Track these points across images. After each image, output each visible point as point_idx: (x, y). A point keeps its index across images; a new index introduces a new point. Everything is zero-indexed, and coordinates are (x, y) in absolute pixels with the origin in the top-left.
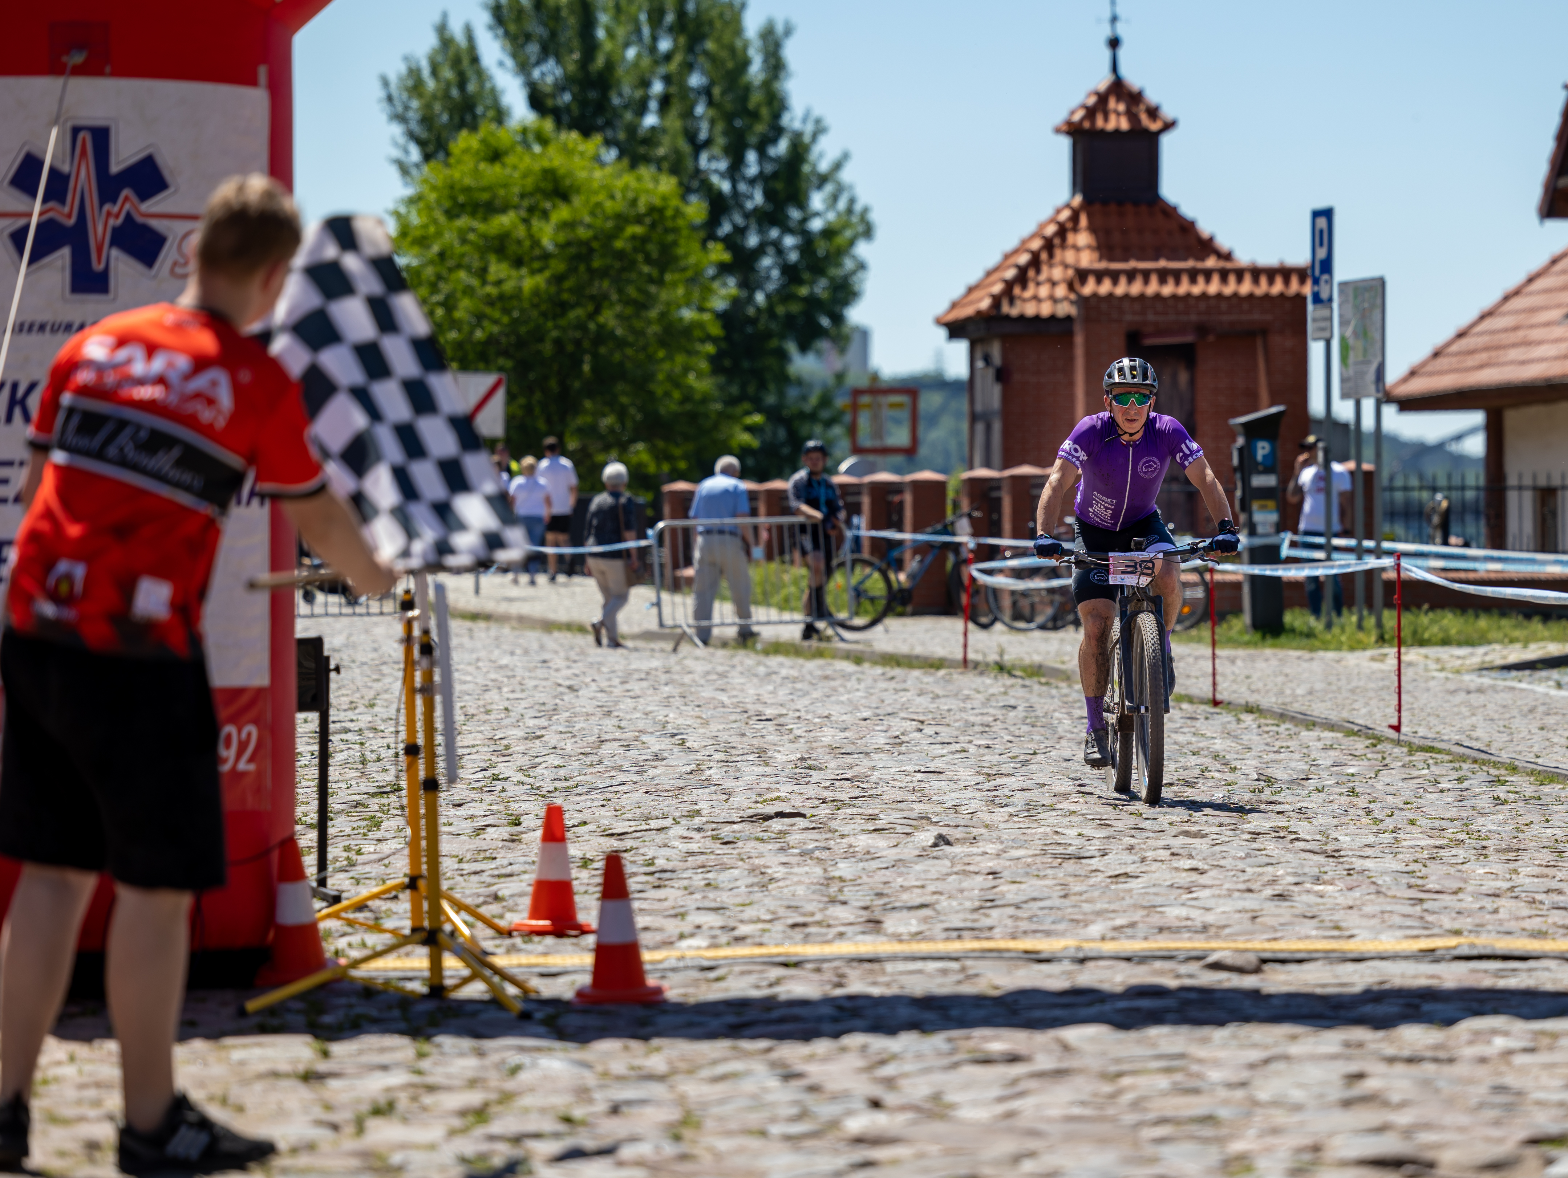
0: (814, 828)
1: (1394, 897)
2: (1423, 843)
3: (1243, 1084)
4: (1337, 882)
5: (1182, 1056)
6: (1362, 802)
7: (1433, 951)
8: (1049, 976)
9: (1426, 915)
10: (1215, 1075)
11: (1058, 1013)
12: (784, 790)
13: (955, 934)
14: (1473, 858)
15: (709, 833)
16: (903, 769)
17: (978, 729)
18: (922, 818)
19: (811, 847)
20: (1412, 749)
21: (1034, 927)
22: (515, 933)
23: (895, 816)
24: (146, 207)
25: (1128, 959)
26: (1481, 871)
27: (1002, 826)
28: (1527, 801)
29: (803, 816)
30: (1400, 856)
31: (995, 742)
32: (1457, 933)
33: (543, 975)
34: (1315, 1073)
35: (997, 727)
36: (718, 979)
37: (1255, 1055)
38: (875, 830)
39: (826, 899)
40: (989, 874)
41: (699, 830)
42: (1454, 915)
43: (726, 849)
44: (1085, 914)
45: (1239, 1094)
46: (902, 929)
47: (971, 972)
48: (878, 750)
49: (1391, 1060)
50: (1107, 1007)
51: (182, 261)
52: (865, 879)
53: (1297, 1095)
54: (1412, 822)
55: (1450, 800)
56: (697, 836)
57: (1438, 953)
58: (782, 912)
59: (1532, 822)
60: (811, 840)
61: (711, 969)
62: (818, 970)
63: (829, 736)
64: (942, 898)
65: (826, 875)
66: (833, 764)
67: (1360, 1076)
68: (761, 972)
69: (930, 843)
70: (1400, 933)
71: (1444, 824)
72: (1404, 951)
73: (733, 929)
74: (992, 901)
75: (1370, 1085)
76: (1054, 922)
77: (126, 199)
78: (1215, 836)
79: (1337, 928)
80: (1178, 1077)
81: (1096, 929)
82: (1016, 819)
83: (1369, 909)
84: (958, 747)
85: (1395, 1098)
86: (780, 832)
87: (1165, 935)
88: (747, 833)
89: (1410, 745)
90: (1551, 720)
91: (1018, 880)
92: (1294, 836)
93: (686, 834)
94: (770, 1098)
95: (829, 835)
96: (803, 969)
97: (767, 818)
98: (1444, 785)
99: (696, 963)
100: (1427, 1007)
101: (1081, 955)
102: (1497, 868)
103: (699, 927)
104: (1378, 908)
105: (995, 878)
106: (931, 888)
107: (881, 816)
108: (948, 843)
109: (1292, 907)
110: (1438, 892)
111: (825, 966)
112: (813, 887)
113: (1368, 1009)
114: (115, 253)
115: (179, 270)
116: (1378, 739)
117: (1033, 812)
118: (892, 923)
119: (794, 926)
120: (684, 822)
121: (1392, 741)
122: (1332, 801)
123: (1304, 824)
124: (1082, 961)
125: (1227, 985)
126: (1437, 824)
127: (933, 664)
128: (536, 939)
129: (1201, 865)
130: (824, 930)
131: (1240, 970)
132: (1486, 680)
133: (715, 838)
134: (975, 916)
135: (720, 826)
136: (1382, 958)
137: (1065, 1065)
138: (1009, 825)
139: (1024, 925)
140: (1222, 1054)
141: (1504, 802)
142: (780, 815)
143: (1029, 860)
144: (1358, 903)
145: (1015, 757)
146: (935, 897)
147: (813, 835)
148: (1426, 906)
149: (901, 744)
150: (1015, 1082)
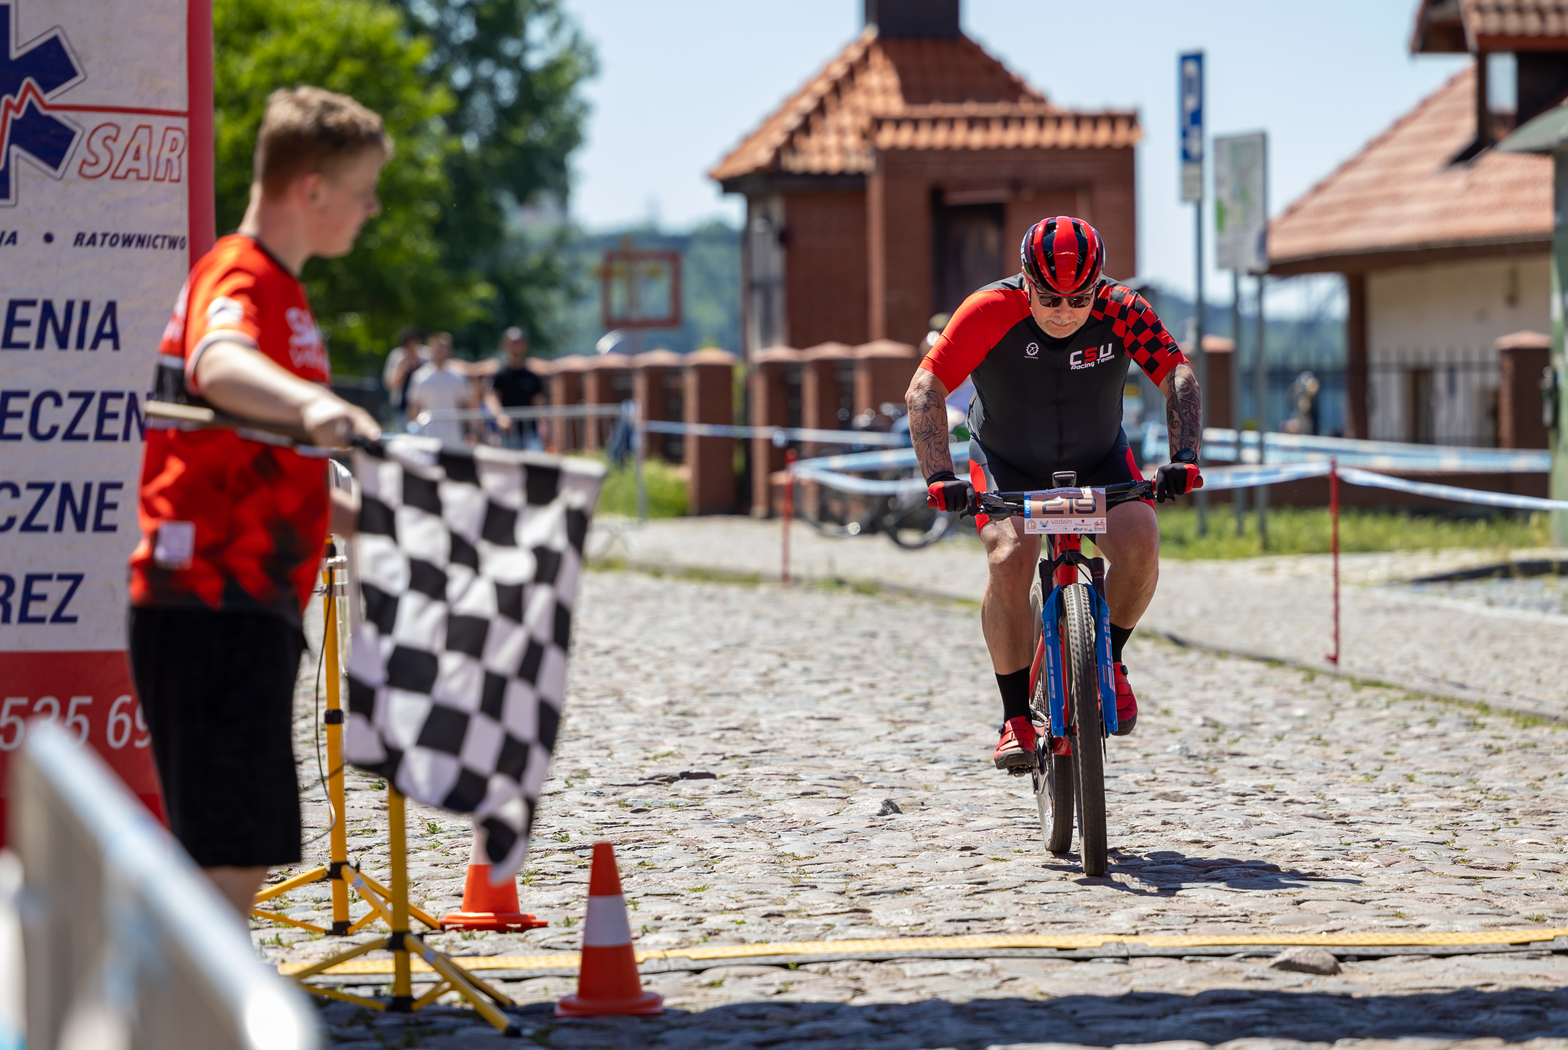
0: (731, 792)
1: (1441, 875)
2: (1437, 804)
4: (1371, 857)
6: (1335, 751)
7: (1527, 944)
8: (1096, 979)
9: (1490, 897)
11: (1131, 1026)
12: (670, 743)
13: (964, 925)
14: (1502, 823)
15: (612, 799)
16: (792, 714)
17: (849, 663)
18: (849, 778)
19: (739, 814)
20: (1359, 684)
21: (1049, 917)
22: (447, 927)
23: (817, 776)
24: (48, 98)
25: (1180, 957)
26: (1525, 841)
27: (943, 787)
28: (1523, 748)
29: (712, 776)
30: (1418, 822)
31: (879, 678)
32: (1540, 920)
33: (506, 981)
35: (869, 660)
36: (712, 985)
38: (804, 794)
39: (789, 882)
40: (963, 849)
41: (599, 794)
42: (1526, 898)
43: (640, 819)
44: (1100, 900)
46: (897, 921)
47: (1006, 975)
48: (749, 691)
50: (1184, 1019)
51: (92, 160)
52: (822, 858)
54: (1410, 779)
55: (1434, 748)
56: (599, 802)
57: (1533, 946)
58: (747, 899)
59: (1545, 777)
60: (734, 807)
61: (698, 972)
62: (826, 972)
63: (684, 674)
64: (924, 880)
65: (774, 851)
66: (706, 709)
68: (760, 975)
69: (877, 810)
70: (1476, 921)
71: (1449, 781)
72: (1494, 944)
73: (700, 921)
74: (985, 883)
76: (1067, 911)
77: (29, 87)
78: (1197, 799)
79: (1398, 915)
82: (954, 778)
83: (1421, 891)
84: (839, 686)
86: (694, 797)
87: (1203, 926)
88: (656, 798)
89: (1352, 679)
90: (1501, 647)
91: (1000, 857)
92: (1286, 798)
93: (585, 799)
95: (754, 801)
96: (807, 971)
97: (671, 780)
98: (1416, 730)
99: (680, 965)
101: (1124, 953)
102: (1538, 836)
103: (659, 918)
104: (1434, 890)
105: (972, 855)
106: (905, 867)
107: (802, 776)
108: (897, 810)
109: (1334, 889)
110: (1488, 868)
111: (833, 967)
112: (766, 866)
113: (1483, 1017)
114: (15, 150)
115: (88, 171)
116: (1311, 674)
117: (972, 770)
118: (880, 910)
119: (769, 916)
120: (577, 784)
121: (1327, 674)
122: (1302, 752)
123: (1286, 781)
124: (1126, 959)
125: (1307, 989)
126: (1440, 780)
127: (751, 580)
128: (477, 934)
129: (1202, 836)
130: (807, 921)
131: (1315, 970)
132: (1401, 596)
133: (623, 804)
134: (972, 903)
135: (622, 789)
136: (1470, 954)
138: (951, 786)
139: (1038, 915)
141: (1498, 752)
142: (687, 775)
143: (1001, 831)
144: (1408, 883)
145: (910, 699)
146: (915, 879)
147: (732, 800)
148: (1488, 885)
149: (772, 683)
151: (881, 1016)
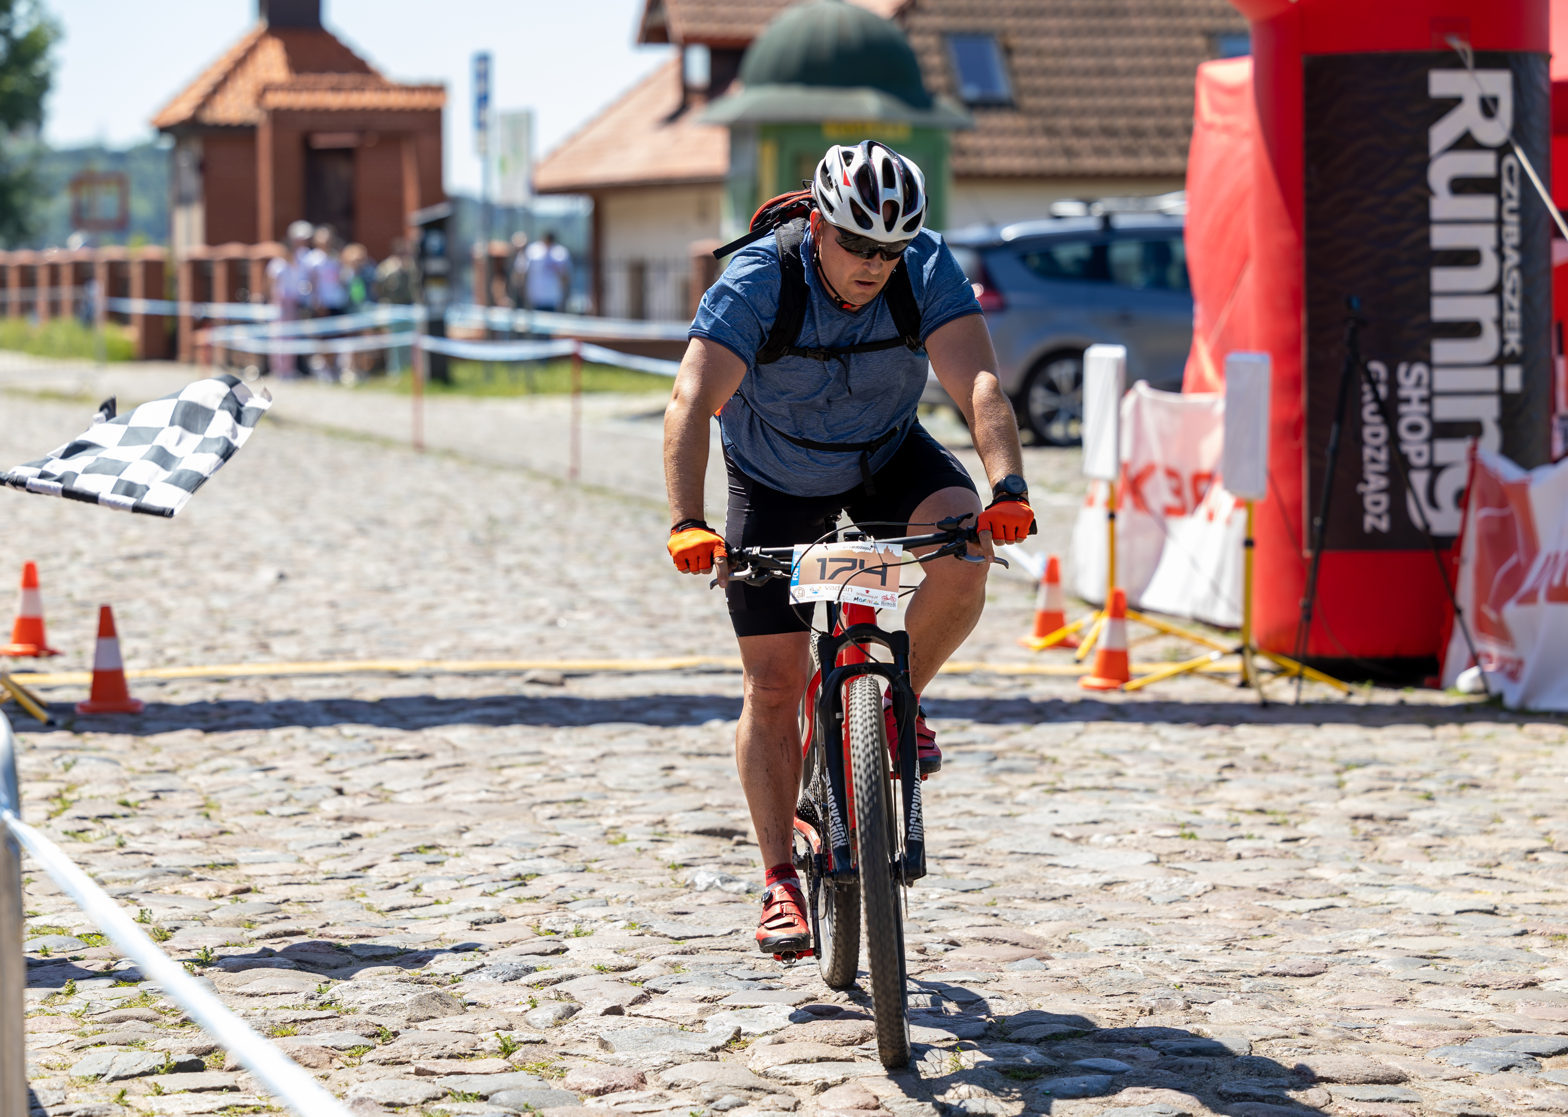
0: (177, 565)
1: (634, 622)
3: (593, 776)
4: (587, 610)
5: (539, 753)
7: (681, 666)
10: (570, 769)
11: (435, 719)
13: (328, 655)
20: (590, 490)
21: (385, 649)
25: (465, 675)
27: (314, 561)
29: (164, 555)
32: (690, 652)
33: (42, 689)
34: (637, 765)
36: (172, 693)
37: (593, 753)
39: (217, 626)
42: (683, 637)
44: (415, 637)
45: (593, 782)
46: (287, 652)
47: (357, 686)
49: (687, 755)
53: (635, 783)
57: (687, 668)
58: (190, 637)
60: (182, 577)
61: (163, 685)
62: (244, 683)
64: (303, 625)
65: (207, 606)
67: (672, 768)
68: (203, 686)
69: (273, 579)
73: (162, 651)
75: (680, 775)
76: (396, 645)
80: (544, 769)
81: (429, 651)
85: (702, 785)
87: (481, 655)
89: (585, 487)
91: (352, 608)
94: (259, 787)
96: (233, 684)
99: (152, 679)
100: (695, 713)
101: (430, 672)
104: (625, 632)
106: (292, 616)
108: (284, 578)
109: (563, 632)
111: (249, 681)
112: (203, 616)
113: (652, 714)
116: (558, 483)
118: (277, 645)
119: (206, 648)
121: (569, 483)
124: (431, 675)
130: (231, 652)
131: (549, 683)
134: (335, 640)
136: (645, 673)
137: (459, 761)
139: (377, 647)
140: (568, 751)
144: (610, 627)
146: (297, 624)
150: (430, 774)
151: (280, 713)
